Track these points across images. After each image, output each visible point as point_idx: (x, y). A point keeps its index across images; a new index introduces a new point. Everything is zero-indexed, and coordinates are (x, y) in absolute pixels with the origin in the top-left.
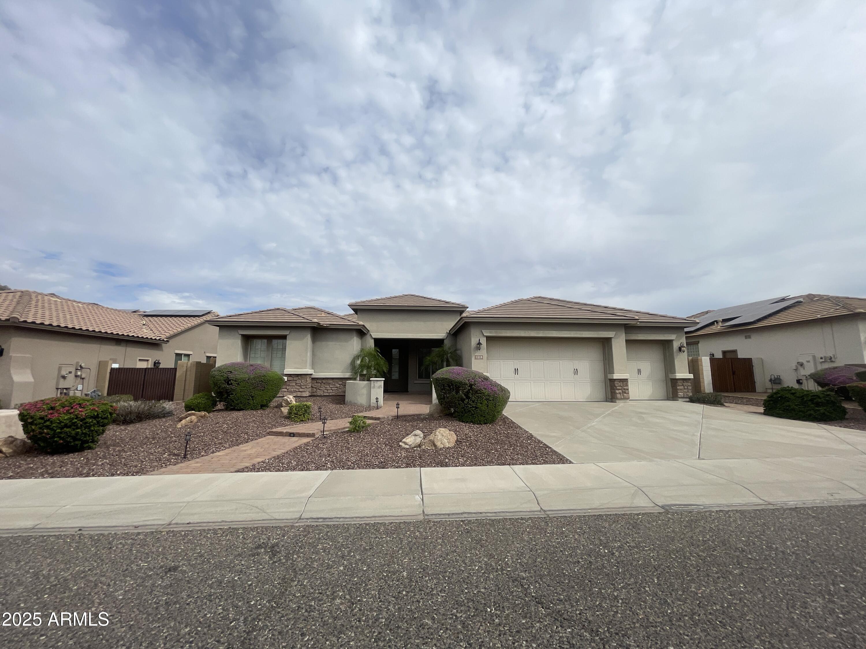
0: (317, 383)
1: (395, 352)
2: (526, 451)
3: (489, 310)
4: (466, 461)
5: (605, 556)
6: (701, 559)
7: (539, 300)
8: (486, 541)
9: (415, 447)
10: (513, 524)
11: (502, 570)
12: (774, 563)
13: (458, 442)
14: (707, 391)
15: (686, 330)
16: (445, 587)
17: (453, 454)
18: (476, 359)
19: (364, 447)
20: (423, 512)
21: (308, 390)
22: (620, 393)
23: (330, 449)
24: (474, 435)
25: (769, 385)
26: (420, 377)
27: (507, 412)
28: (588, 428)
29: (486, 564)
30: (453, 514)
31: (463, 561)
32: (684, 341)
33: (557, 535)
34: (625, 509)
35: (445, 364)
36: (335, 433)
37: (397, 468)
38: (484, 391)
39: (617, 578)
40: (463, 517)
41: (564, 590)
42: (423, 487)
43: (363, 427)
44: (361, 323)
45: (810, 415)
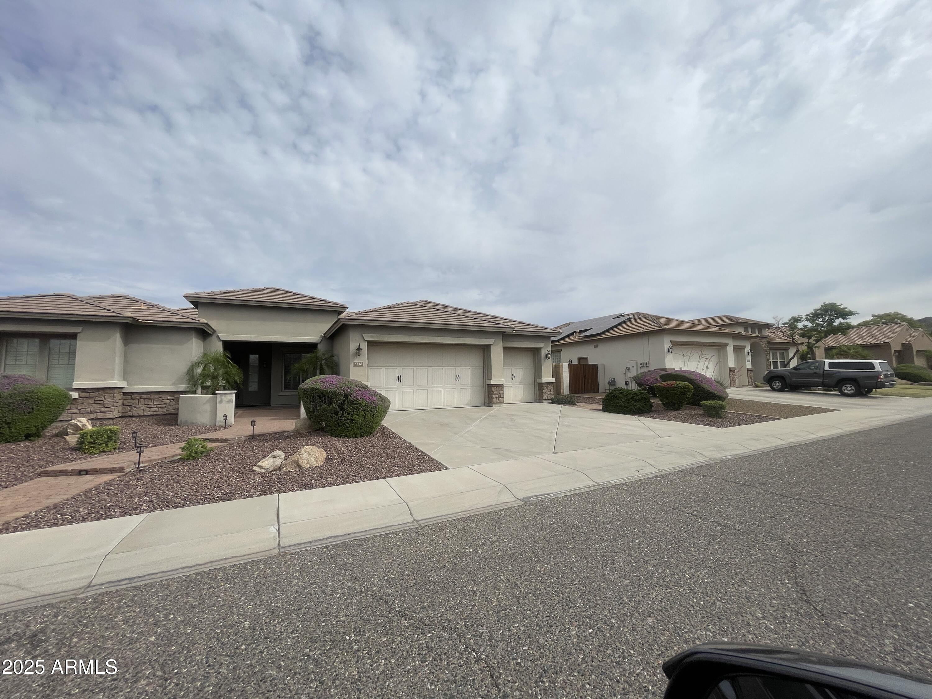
0: (132, 398)
1: (254, 358)
2: (404, 462)
3: (372, 311)
4: (336, 480)
5: (470, 555)
6: (547, 541)
7: (426, 305)
8: (352, 563)
9: (273, 471)
10: (383, 540)
11: (367, 590)
12: (597, 533)
13: (328, 460)
14: (565, 393)
15: (552, 339)
16: (298, 626)
17: (321, 473)
18: (354, 365)
19: (202, 478)
20: (279, 544)
21: (117, 409)
22: (496, 398)
23: (149, 485)
24: (347, 450)
25: (607, 386)
26: (287, 387)
27: (386, 422)
28: (466, 433)
29: (350, 589)
30: (316, 541)
31: (324, 592)
32: (550, 349)
33: (427, 543)
34: (491, 507)
35: (318, 372)
36: (160, 463)
37: (248, 497)
38: (361, 401)
39: (478, 573)
40: (327, 543)
41: (428, 597)
42: (280, 516)
43: (202, 453)
44: (203, 320)
45: (631, 410)
